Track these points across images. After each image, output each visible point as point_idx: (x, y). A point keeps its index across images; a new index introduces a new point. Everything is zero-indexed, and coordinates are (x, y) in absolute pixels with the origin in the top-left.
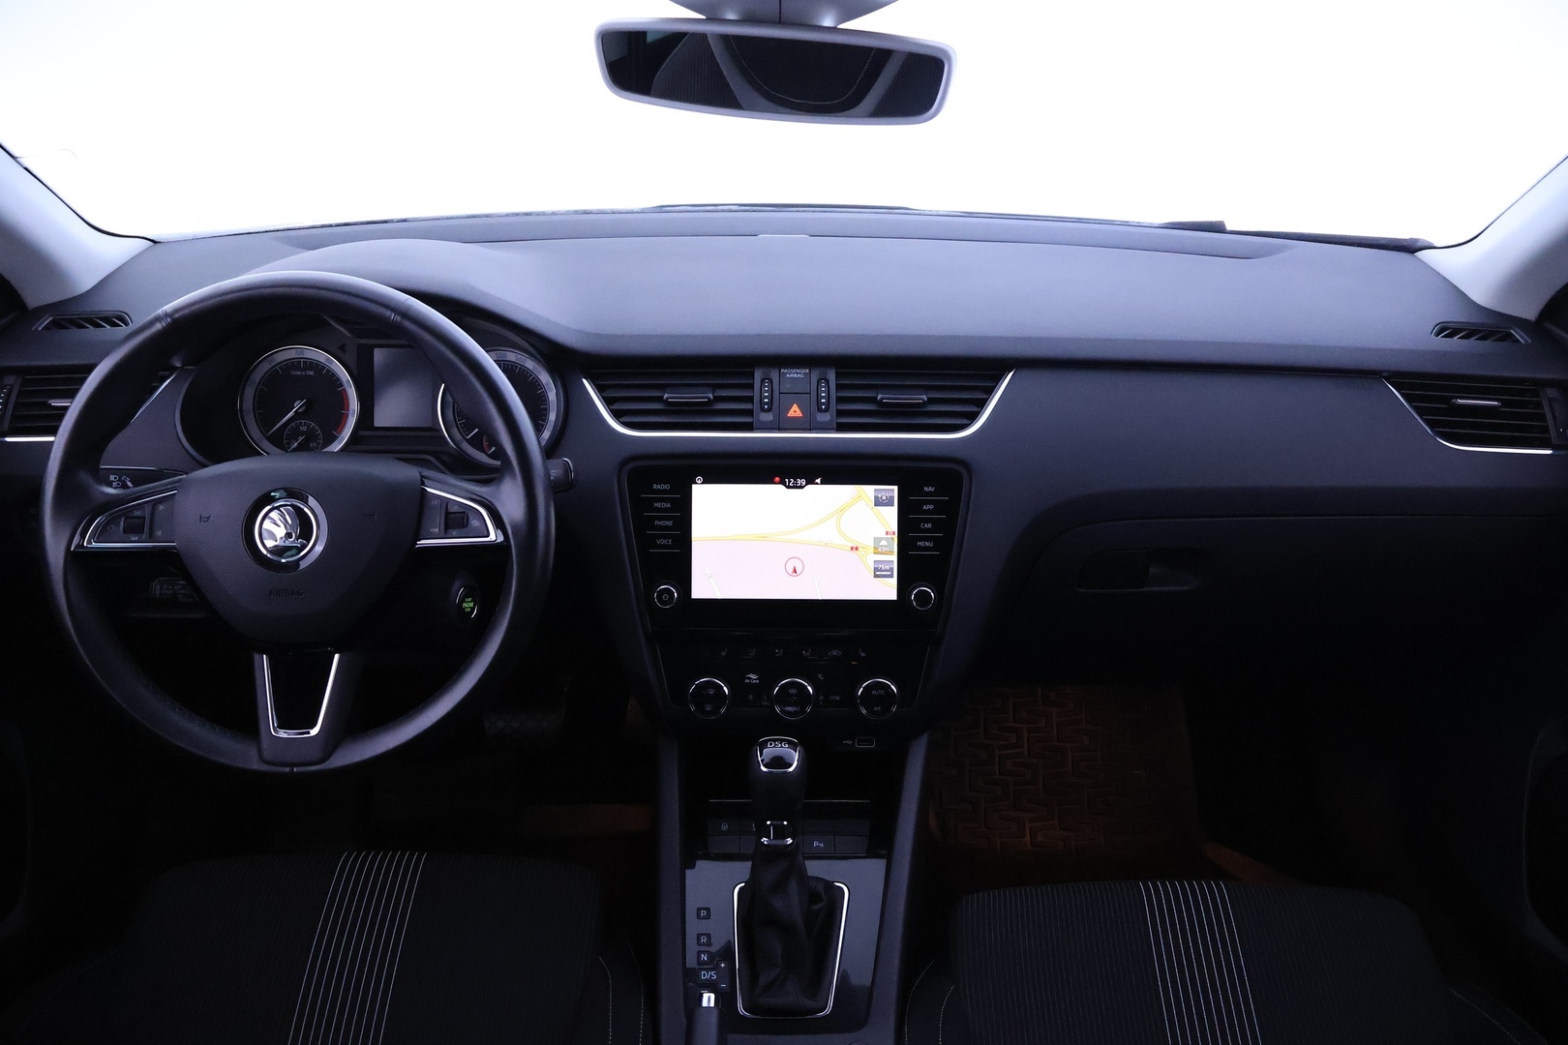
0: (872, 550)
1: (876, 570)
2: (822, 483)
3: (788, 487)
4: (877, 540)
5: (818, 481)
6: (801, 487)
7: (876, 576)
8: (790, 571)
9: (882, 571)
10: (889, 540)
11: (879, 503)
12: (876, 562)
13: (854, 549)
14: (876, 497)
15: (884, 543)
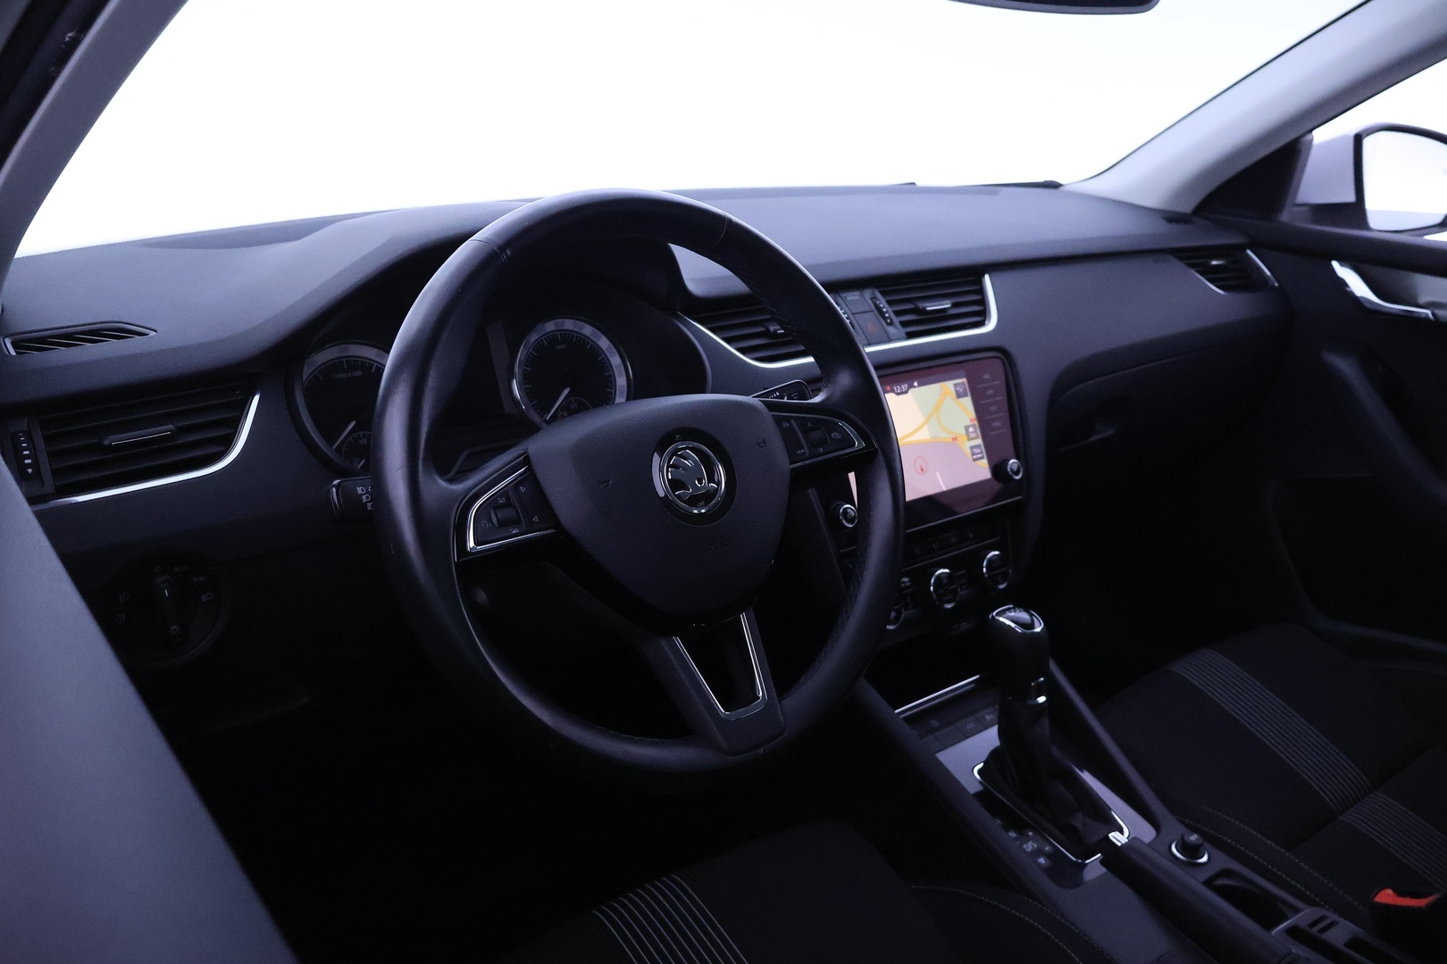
0: (965, 438)
1: (973, 454)
2: (920, 385)
3: (898, 394)
4: (967, 428)
5: (916, 384)
6: (906, 392)
7: (975, 460)
8: (919, 470)
9: (976, 454)
10: (973, 426)
11: (959, 395)
12: (972, 448)
13: (955, 439)
14: (957, 391)
15: (971, 429)
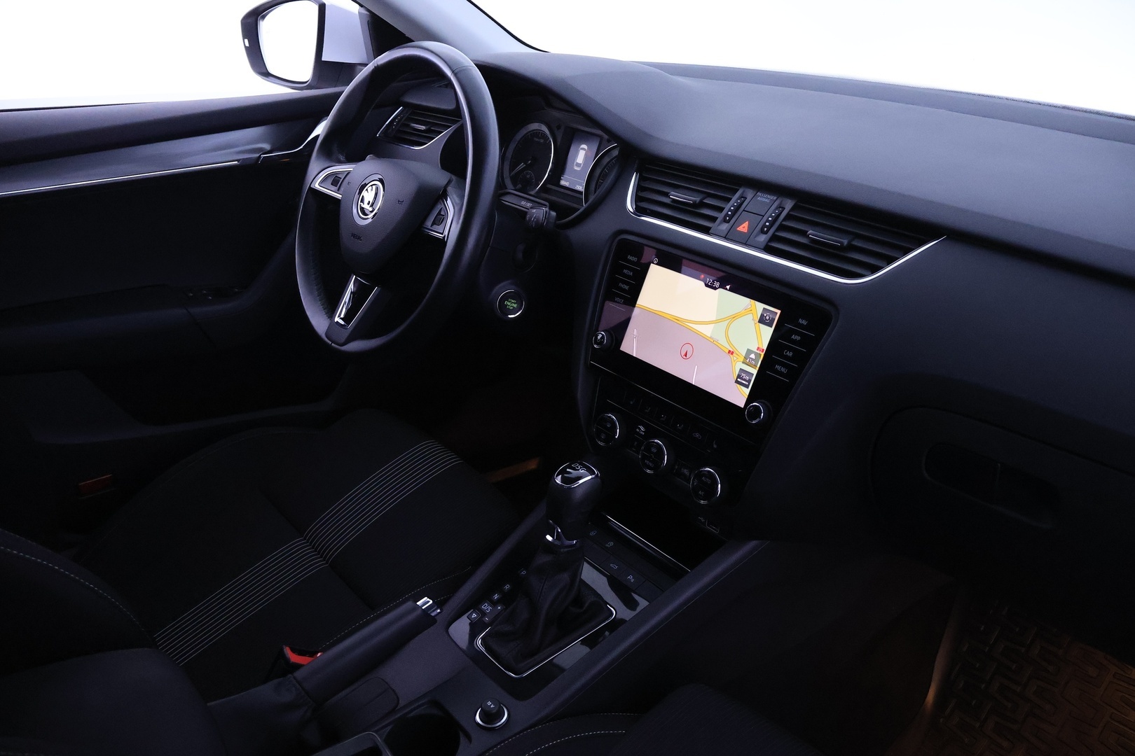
0: (742, 359)
1: (739, 376)
2: (730, 290)
3: (707, 285)
4: (749, 352)
5: (728, 287)
6: (715, 288)
7: (737, 382)
8: (683, 353)
9: (741, 379)
10: (757, 355)
11: (762, 320)
12: (741, 370)
13: (731, 353)
14: (762, 315)
15: (753, 356)
